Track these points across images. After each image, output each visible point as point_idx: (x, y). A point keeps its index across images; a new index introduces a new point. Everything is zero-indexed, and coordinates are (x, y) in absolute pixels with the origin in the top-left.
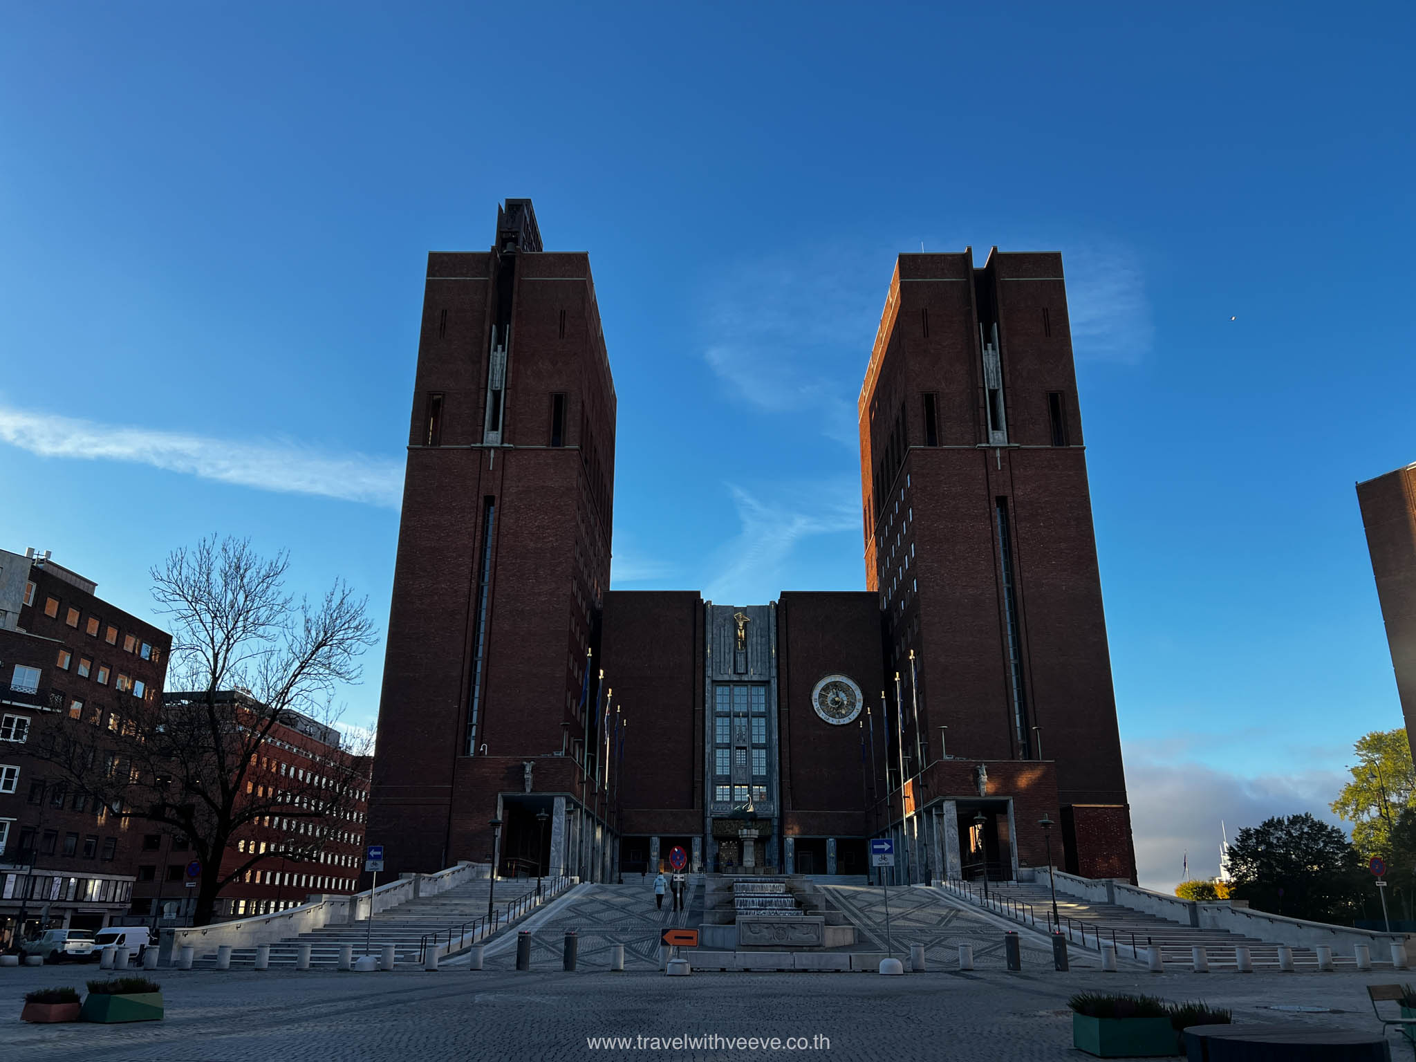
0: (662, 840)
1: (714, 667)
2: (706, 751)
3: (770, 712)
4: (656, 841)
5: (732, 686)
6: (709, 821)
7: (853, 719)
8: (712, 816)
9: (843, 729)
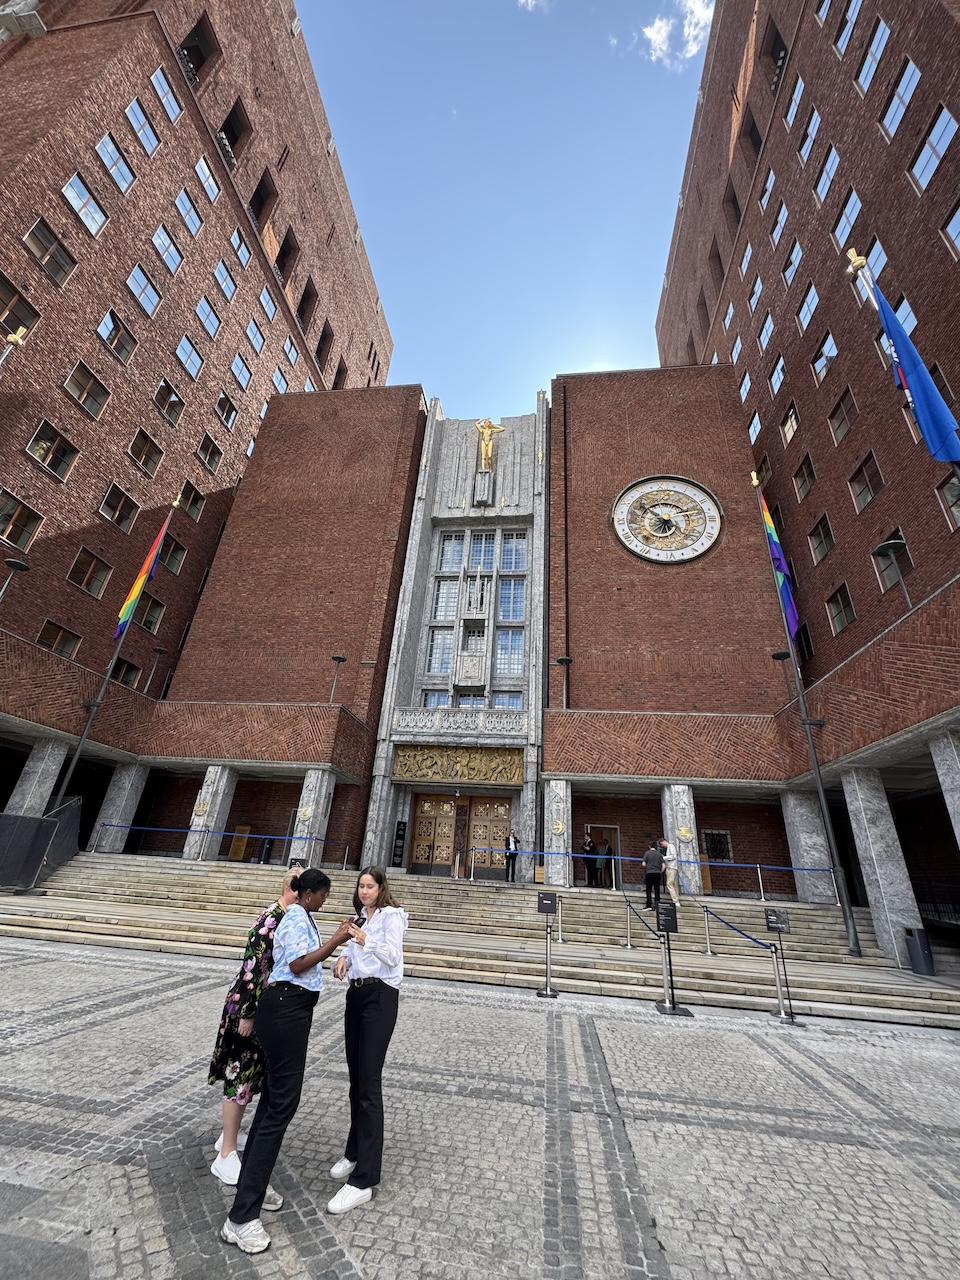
2: (399, 615)
4: (214, 780)
5: (468, 532)
6: (383, 750)
7: (701, 550)
8: (394, 738)
9: (681, 569)
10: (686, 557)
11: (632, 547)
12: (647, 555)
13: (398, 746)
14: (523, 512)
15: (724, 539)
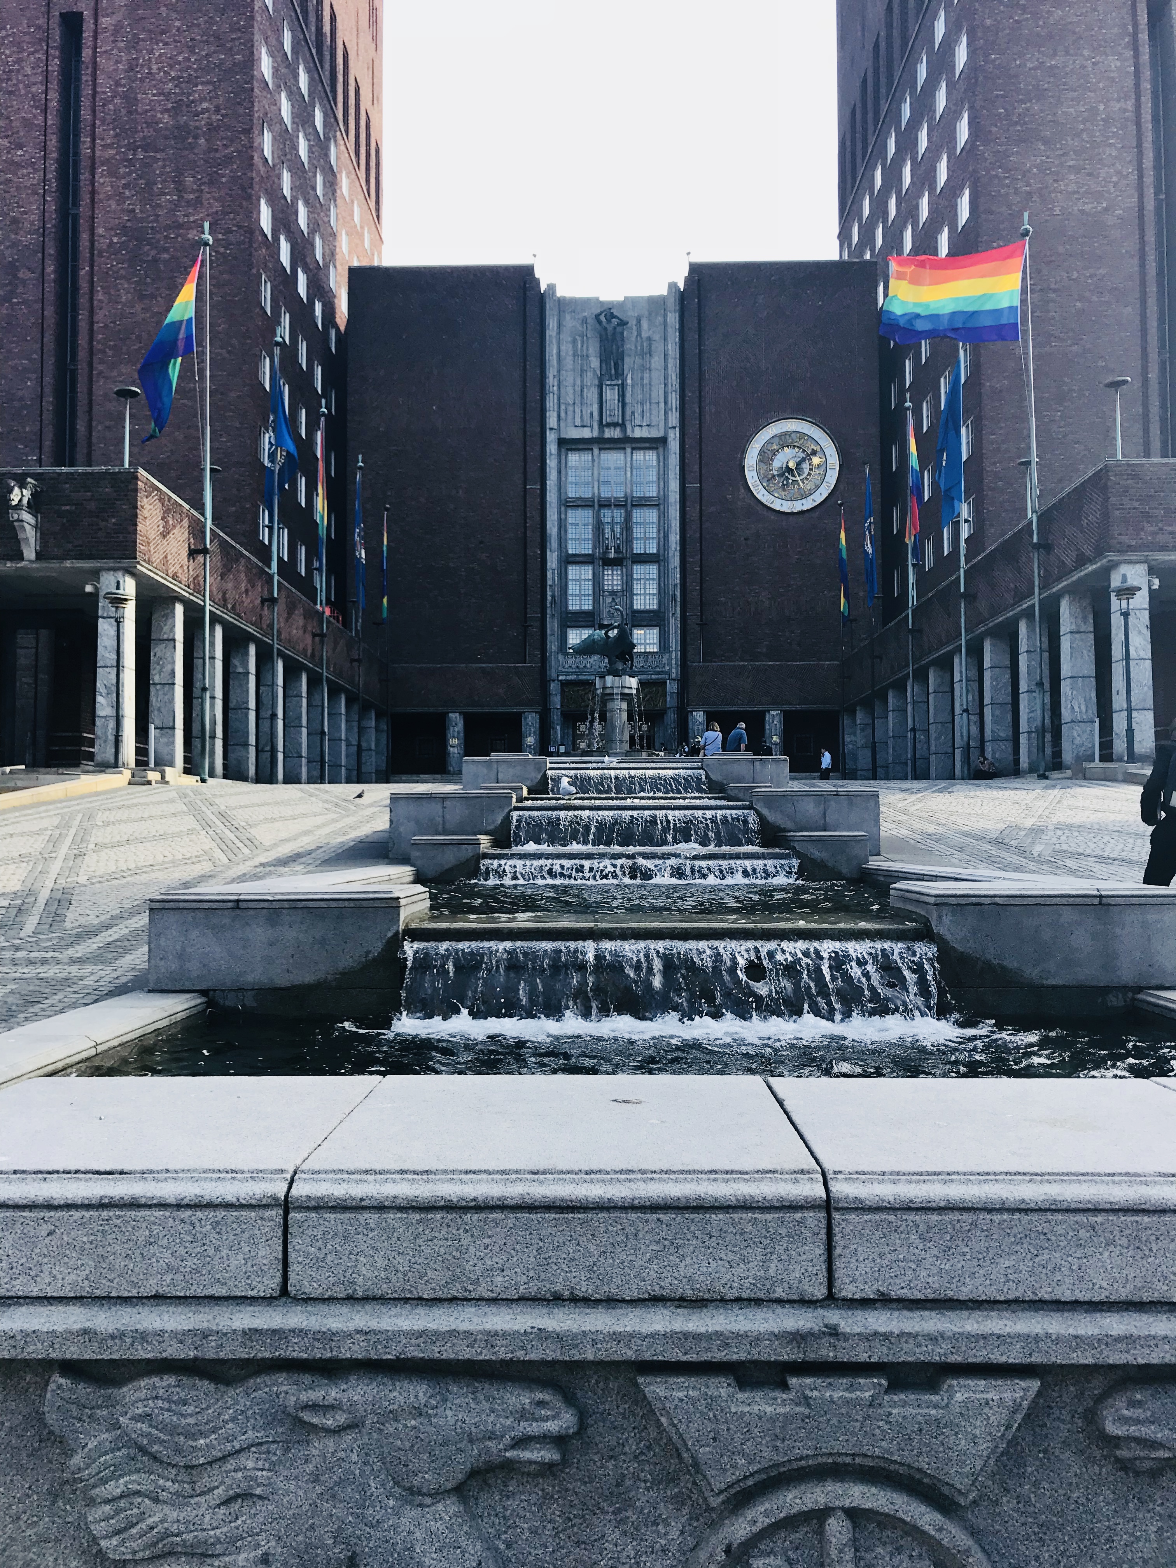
0: (469, 720)
1: (563, 414)
2: (549, 564)
3: (666, 498)
4: (456, 722)
5: (596, 451)
6: (554, 687)
7: (819, 500)
8: (561, 678)
9: (800, 519)
10: (805, 508)
11: (759, 497)
12: (772, 506)
13: (564, 684)
14: (655, 433)
15: (841, 487)
